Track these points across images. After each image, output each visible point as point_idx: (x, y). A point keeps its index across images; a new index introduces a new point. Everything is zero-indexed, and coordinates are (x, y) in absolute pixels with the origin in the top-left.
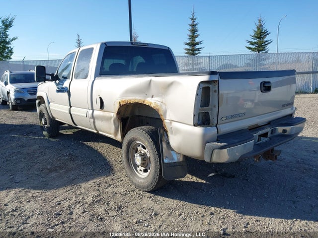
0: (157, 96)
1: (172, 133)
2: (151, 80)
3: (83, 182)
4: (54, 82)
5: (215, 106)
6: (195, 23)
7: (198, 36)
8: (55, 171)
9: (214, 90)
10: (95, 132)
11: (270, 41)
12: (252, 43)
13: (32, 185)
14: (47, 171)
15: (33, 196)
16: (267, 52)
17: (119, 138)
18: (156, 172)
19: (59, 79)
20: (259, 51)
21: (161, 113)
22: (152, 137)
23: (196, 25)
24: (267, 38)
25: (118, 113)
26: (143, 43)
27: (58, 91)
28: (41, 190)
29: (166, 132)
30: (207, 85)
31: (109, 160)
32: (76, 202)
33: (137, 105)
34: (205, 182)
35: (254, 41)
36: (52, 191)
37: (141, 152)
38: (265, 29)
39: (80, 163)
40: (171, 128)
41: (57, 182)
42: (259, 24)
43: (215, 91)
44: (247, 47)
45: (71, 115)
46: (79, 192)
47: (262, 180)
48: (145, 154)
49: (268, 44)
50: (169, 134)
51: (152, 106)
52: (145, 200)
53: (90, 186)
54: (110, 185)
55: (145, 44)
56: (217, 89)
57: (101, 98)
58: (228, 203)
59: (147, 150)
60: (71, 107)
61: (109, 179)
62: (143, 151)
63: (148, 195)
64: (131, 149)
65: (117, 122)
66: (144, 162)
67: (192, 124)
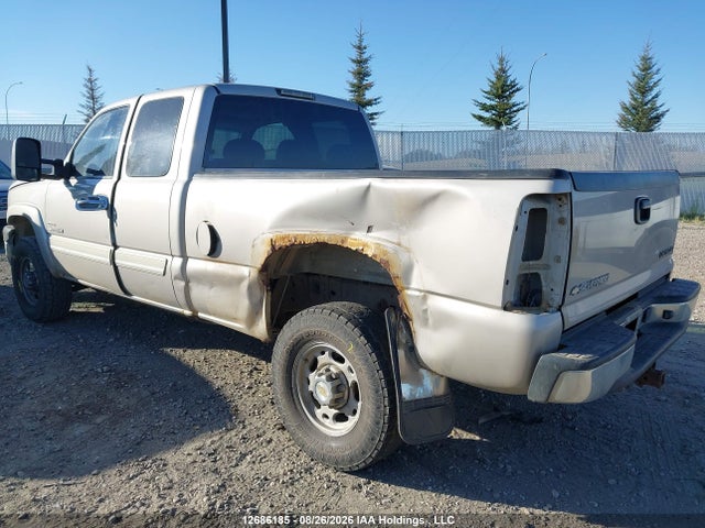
0: (387, 227)
1: (425, 322)
2: (369, 187)
3: (168, 449)
4: (62, 180)
5: (558, 259)
6: (365, 56)
7: (370, 85)
8: (83, 419)
9: (558, 216)
10: (188, 312)
11: (521, 106)
12: (485, 107)
13: (23, 465)
14: (58, 419)
15: (34, 500)
16: (516, 128)
17: (260, 330)
18: (378, 423)
19: (77, 175)
20: (498, 125)
21: (395, 271)
22: (364, 332)
23: (366, 61)
24: (516, 98)
25: (264, 268)
26: (304, 93)
27: (82, 207)
28: (53, 478)
29: (407, 320)
30: (540, 205)
31: (218, 384)
32: (165, 512)
33: (321, 249)
34: (477, 438)
35: (489, 102)
36: (88, 480)
37: (328, 370)
38: (511, 78)
39: (145, 393)
40: (425, 311)
41: (94, 452)
42: (499, 67)
43: (562, 221)
44: (474, 116)
45: (116, 268)
46: (163, 481)
47: (605, 427)
48: (340, 375)
49: (518, 110)
50: (416, 326)
51: (369, 253)
52: (349, 496)
53: (190, 459)
54: (243, 456)
55: (310, 94)
56: (566, 215)
57: (211, 229)
58: (556, 494)
59: (347, 363)
60: (116, 247)
61: (233, 436)
62: (336, 367)
63: (351, 480)
64: (299, 361)
65: (257, 292)
66: (340, 395)
67: (500, 305)
